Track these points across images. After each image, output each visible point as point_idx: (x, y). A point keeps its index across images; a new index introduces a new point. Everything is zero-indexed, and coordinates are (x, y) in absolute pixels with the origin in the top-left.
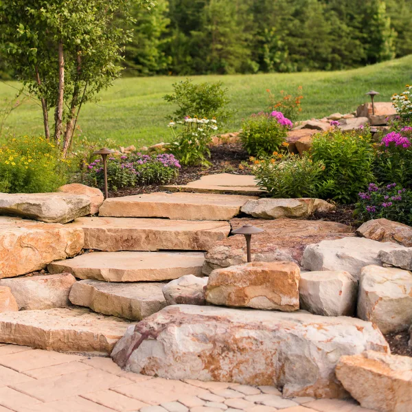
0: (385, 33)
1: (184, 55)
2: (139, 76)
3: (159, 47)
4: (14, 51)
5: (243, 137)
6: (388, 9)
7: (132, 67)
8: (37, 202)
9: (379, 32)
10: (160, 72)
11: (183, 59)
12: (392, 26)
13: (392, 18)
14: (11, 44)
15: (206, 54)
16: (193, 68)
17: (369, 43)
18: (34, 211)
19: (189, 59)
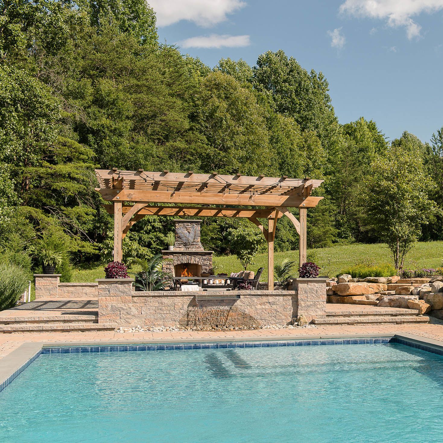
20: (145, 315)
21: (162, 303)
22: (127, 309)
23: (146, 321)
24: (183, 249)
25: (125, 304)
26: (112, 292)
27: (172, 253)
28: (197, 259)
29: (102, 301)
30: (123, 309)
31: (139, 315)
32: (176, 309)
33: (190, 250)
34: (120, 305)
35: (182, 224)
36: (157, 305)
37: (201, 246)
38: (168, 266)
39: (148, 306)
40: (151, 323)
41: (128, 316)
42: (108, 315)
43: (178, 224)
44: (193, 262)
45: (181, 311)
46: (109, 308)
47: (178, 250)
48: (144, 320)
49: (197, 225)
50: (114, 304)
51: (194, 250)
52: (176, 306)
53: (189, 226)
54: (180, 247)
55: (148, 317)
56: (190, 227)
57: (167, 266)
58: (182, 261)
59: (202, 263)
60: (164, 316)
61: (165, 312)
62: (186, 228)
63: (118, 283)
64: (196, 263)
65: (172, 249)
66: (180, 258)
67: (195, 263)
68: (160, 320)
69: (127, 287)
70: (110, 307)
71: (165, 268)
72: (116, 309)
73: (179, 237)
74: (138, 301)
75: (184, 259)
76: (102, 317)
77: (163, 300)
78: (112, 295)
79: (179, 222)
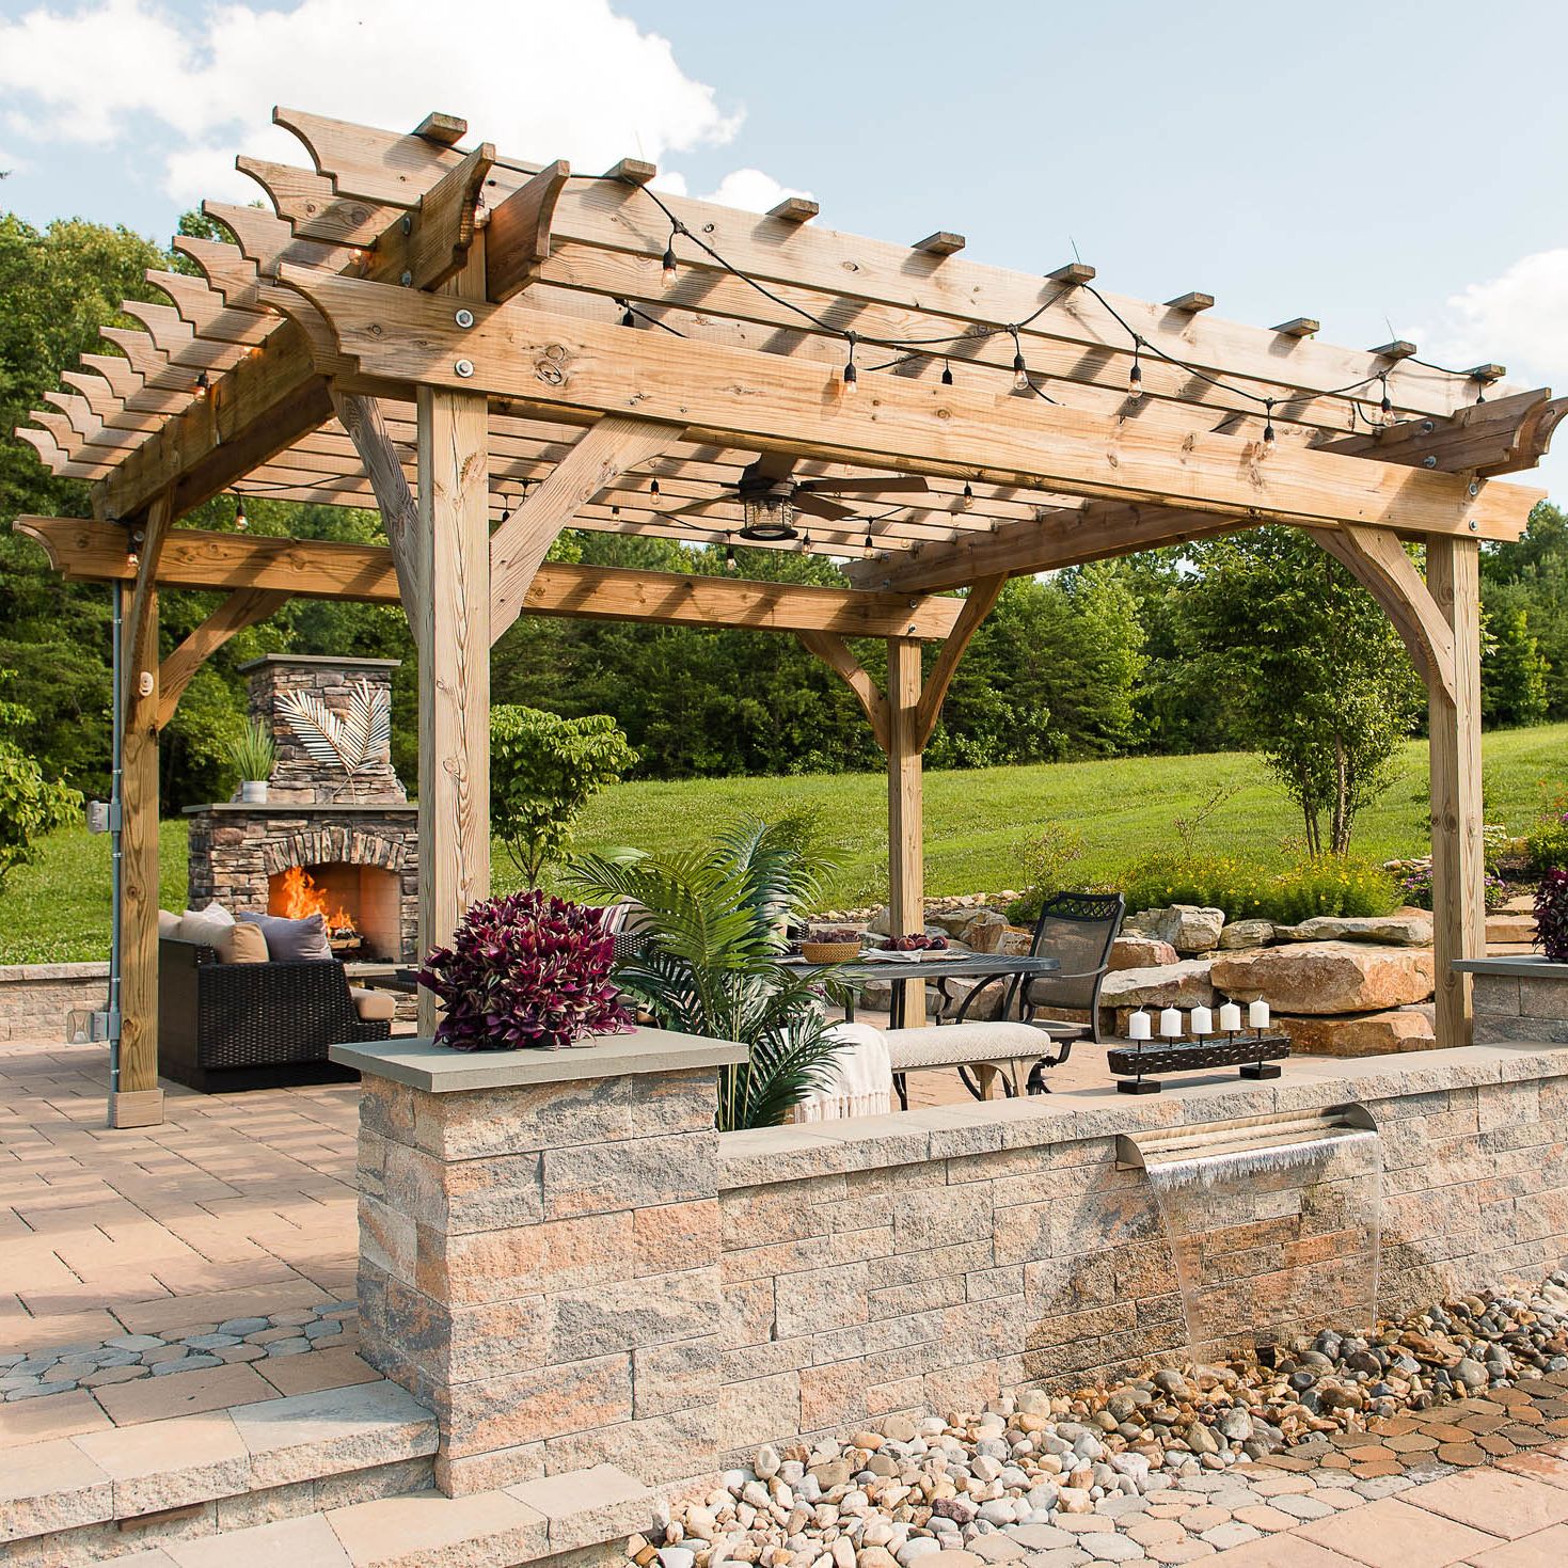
0: (1528, 665)
1: (1177, 718)
2: (1099, 758)
3: (1133, 704)
4: (1286, 746)
5: (1531, 845)
6: (1530, 619)
7: (1088, 742)
8: (1403, 925)
9: (1516, 662)
10: (1133, 751)
11: (1175, 725)
12: (1539, 650)
13: (1540, 638)
14: (1283, 739)
15: (1214, 715)
16: (1192, 740)
17: (1499, 684)
18: (1399, 935)
19: (1185, 722)
20: (797, 1346)
21: (913, 1226)
22: (684, 1322)
23: (808, 1394)
24: (309, 799)
25: (672, 1276)
26: (564, 1179)
27: (262, 816)
28: (380, 844)
29: (476, 1280)
30: (656, 1324)
31: (757, 1352)
32: (1002, 1258)
33: (344, 803)
34: (630, 1296)
35: (304, 678)
36: (880, 1241)
37: (394, 784)
38: (243, 878)
39: (818, 1261)
40: (842, 1399)
41: (699, 1383)
42: (532, 1404)
43: (284, 678)
44: (362, 858)
45: (1038, 1269)
46: (544, 1339)
47: (286, 801)
48: (792, 1384)
49: (374, 681)
50: (586, 1284)
51: (361, 801)
52: (1004, 1237)
53: (340, 690)
54: (298, 784)
55: (820, 1358)
56: (345, 690)
57: (236, 879)
58: (310, 856)
59: (401, 860)
60: (929, 1329)
61: (935, 1294)
62: (324, 694)
63: (617, 1090)
64: (376, 861)
65: (260, 794)
66: (298, 838)
67: (368, 860)
68: (902, 1367)
69: (684, 1124)
70: (551, 1321)
71: (227, 891)
72: (602, 1333)
73: (294, 740)
74: (747, 1235)
75: (317, 846)
76: (483, 1426)
77: (921, 1194)
78: (565, 1208)
79: (292, 667)
